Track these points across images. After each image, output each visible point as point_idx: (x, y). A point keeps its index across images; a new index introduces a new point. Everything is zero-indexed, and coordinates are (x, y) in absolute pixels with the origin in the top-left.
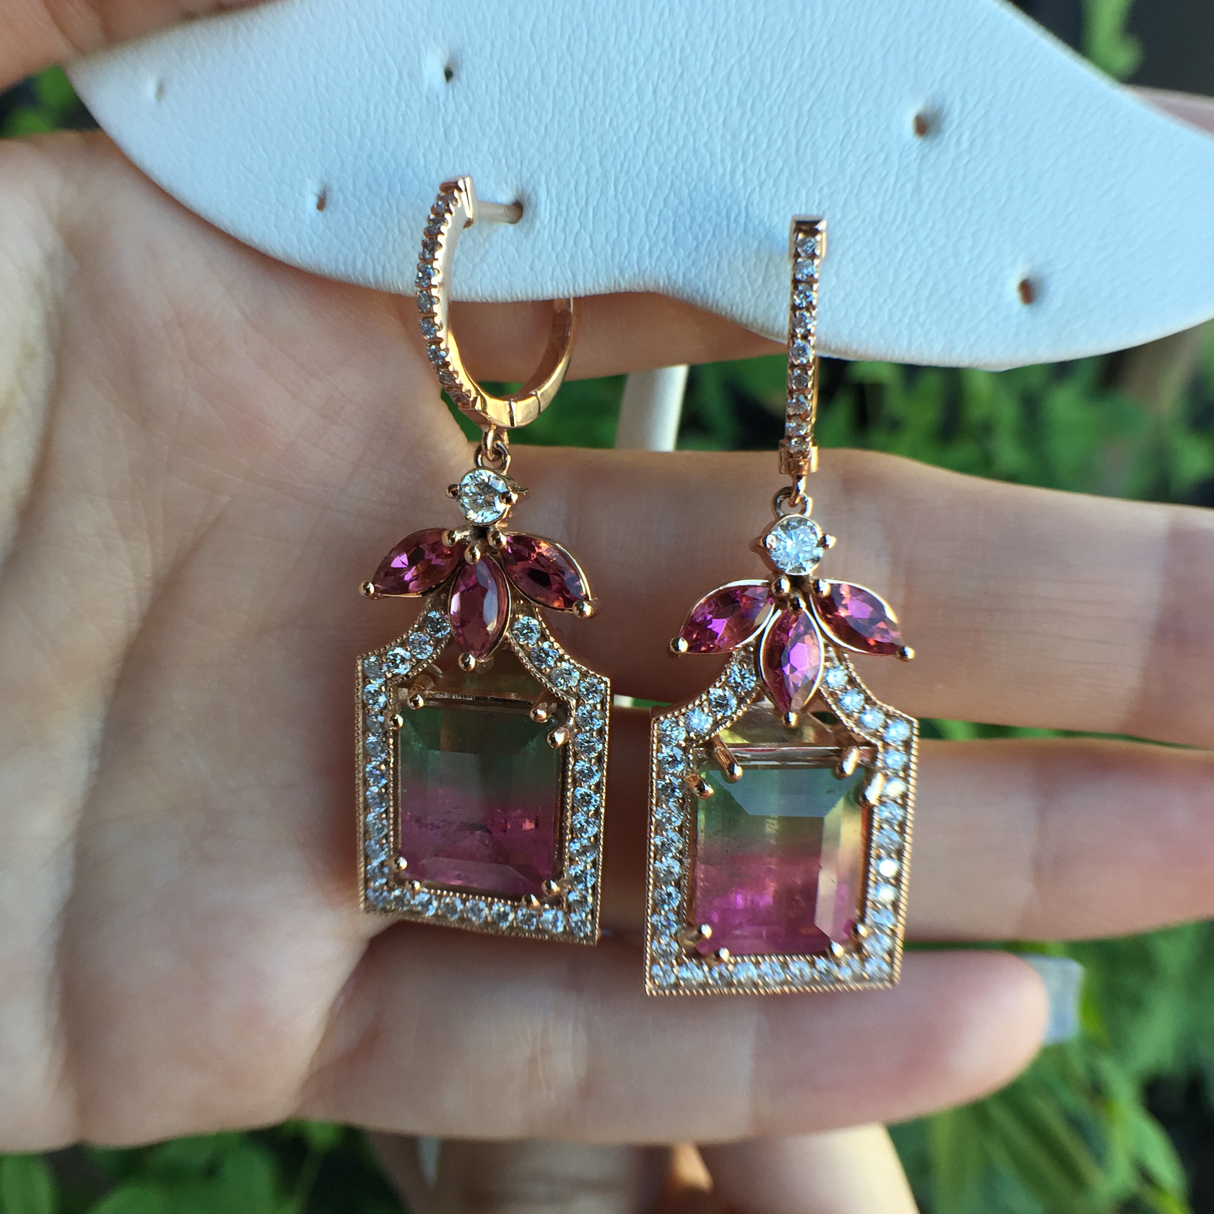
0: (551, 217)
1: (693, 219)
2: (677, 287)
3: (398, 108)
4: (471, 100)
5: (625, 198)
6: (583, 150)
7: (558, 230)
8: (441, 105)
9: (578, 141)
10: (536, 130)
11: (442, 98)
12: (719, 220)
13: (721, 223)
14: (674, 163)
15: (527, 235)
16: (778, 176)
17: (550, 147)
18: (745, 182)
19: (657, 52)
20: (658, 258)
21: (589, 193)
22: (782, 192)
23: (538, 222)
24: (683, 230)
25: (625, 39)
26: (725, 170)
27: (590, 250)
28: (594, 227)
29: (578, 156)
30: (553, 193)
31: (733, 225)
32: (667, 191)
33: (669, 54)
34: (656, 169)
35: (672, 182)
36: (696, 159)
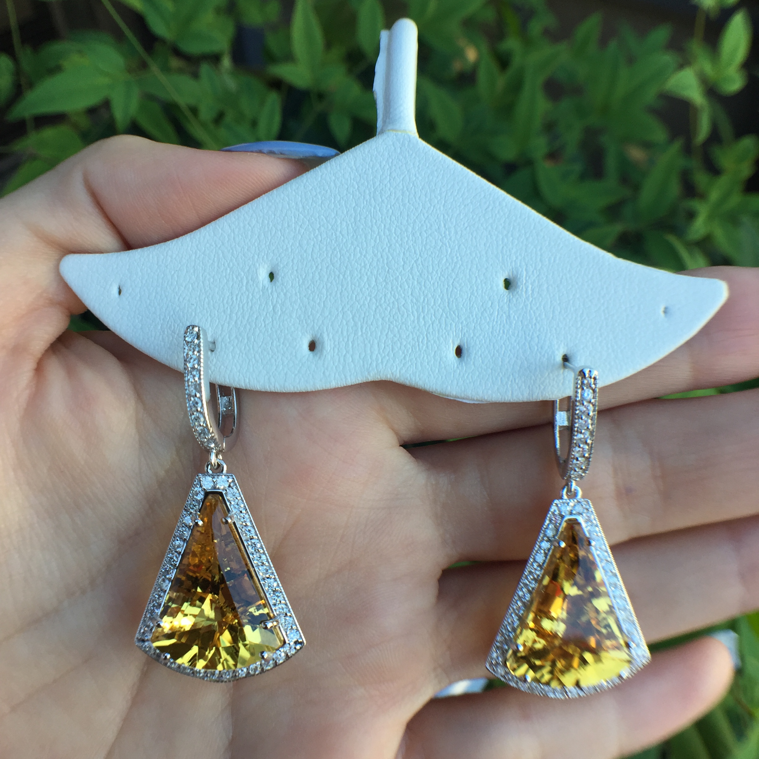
0: (331, 348)
1: (401, 344)
2: (397, 377)
3: (248, 297)
4: (285, 291)
5: (366, 335)
6: (344, 313)
7: (335, 354)
8: (270, 294)
9: (340, 309)
10: (319, 304)
11: (270, 291)
12: (414, 342)
13: (415, 343)
14: (389, 316)
15: (320, 358)
16: (441, 318)
17: (327, 313)
18: (425, 322)
19: (375, 260)
20: (386, 365)
21: (349, 333)
22: (443, 326)
23: (325, 351)
24: (397, 349)
25: (359, 255)
26: (414, 317)
27: (352, 363)
28: (353, 351)
29: (341, 316)
30: (331, 336)
31: (421, 345)
32: (387, 330)
33: (381, 259)
34: (381, 319)
35: (389, 325)
36: (400, 313)
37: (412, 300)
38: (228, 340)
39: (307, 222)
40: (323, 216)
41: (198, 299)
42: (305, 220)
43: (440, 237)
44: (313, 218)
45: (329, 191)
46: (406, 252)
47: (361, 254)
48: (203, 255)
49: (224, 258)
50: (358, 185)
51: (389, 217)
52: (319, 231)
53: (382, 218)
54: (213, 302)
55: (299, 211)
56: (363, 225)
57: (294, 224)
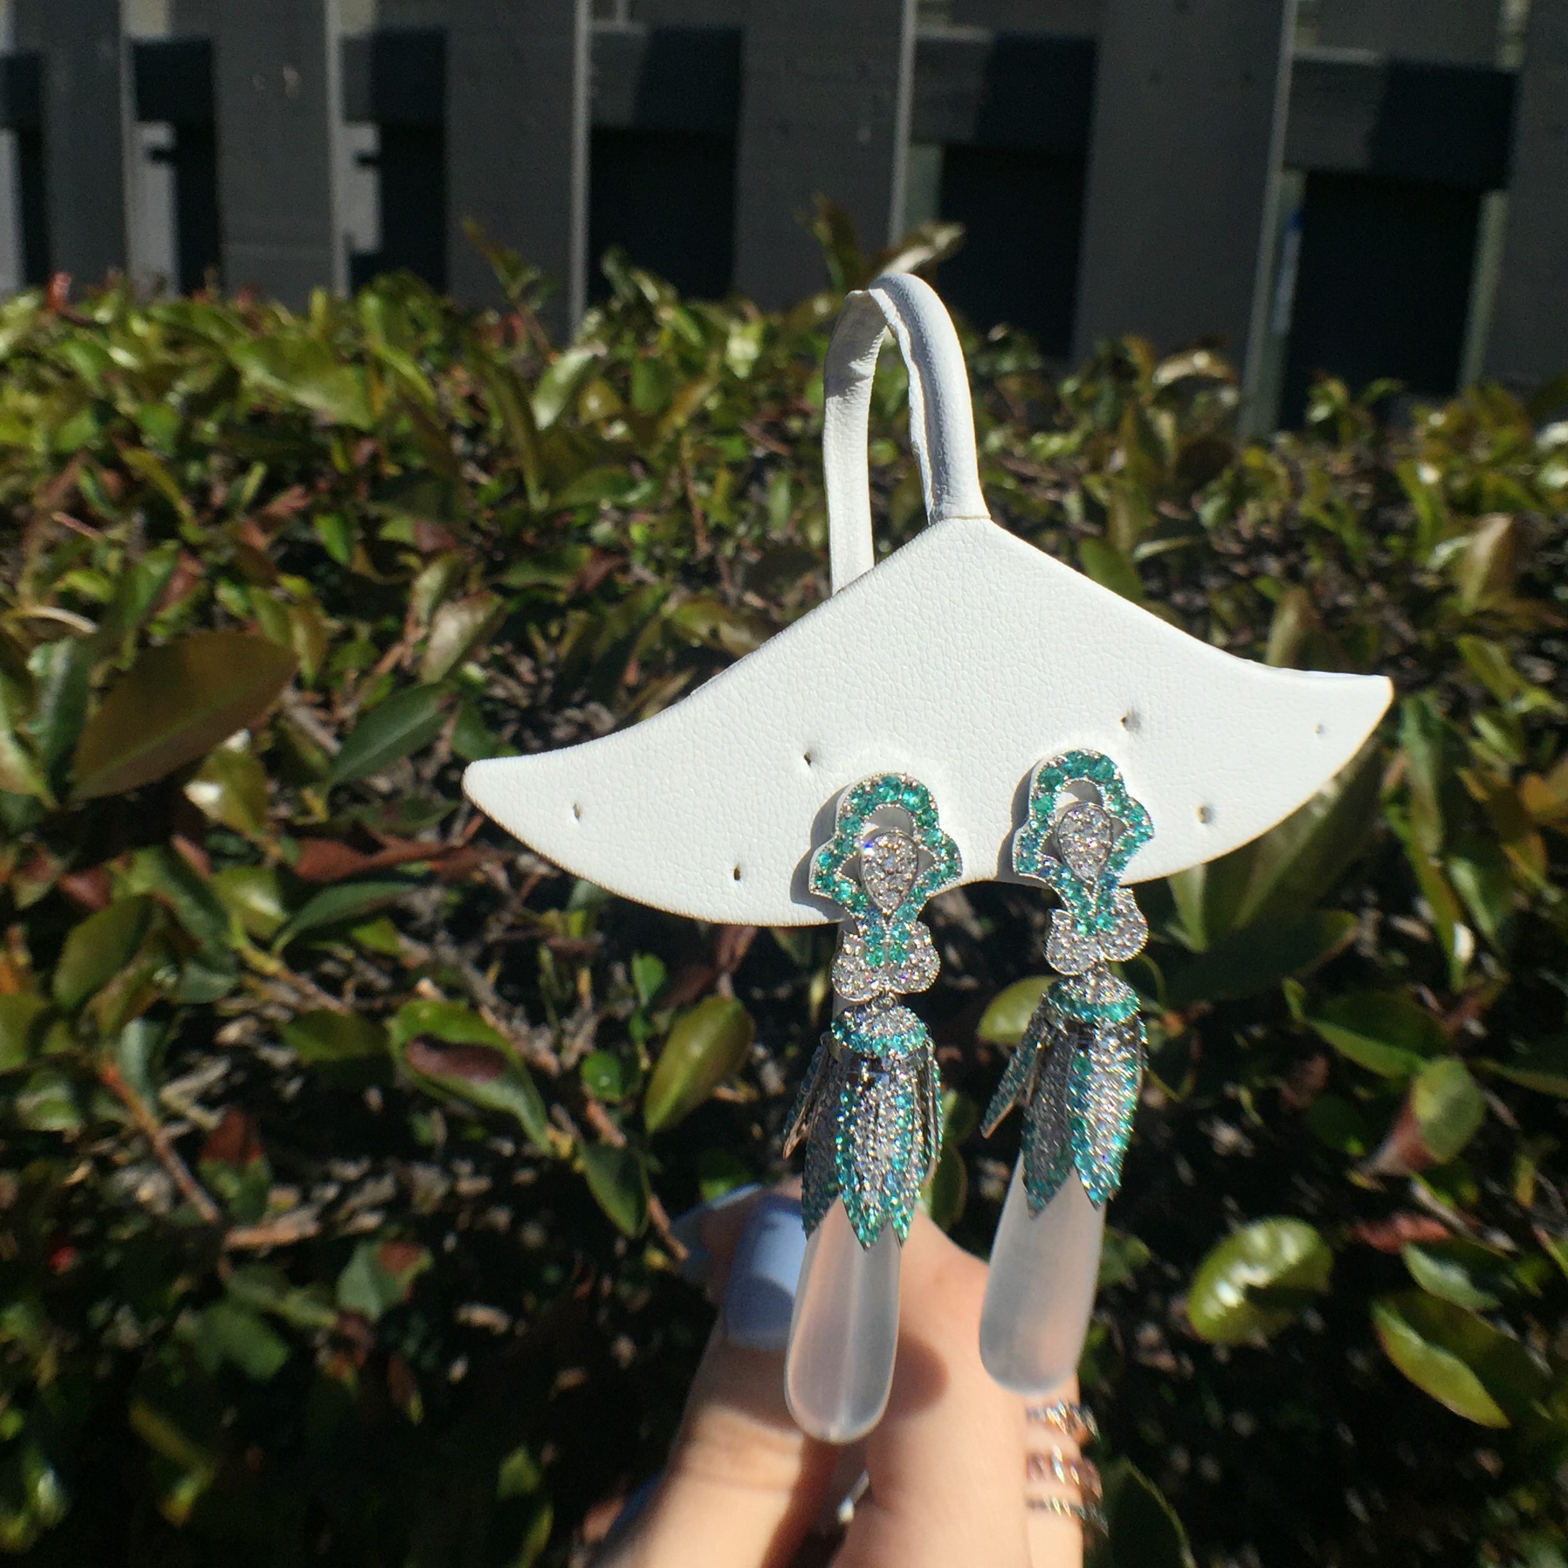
37: (1008, 769)
38: (760, 861)
39: (854, 673)
40: (875, 660)
41: (706, 809)
42: (850, 669)
43: (1037, 671)
44: (862, 667)
45: (879, 621)
46: (994, 700)
47: (935, 711)
48: (704, 742)
49: (739, 743)
50: (919, 607)
51: (967, 651)
52: (872, 684)
53: (958, 656)
54: (730, 809)
55: (840, 658)
56: (932, 668)
57: (834, 679)
